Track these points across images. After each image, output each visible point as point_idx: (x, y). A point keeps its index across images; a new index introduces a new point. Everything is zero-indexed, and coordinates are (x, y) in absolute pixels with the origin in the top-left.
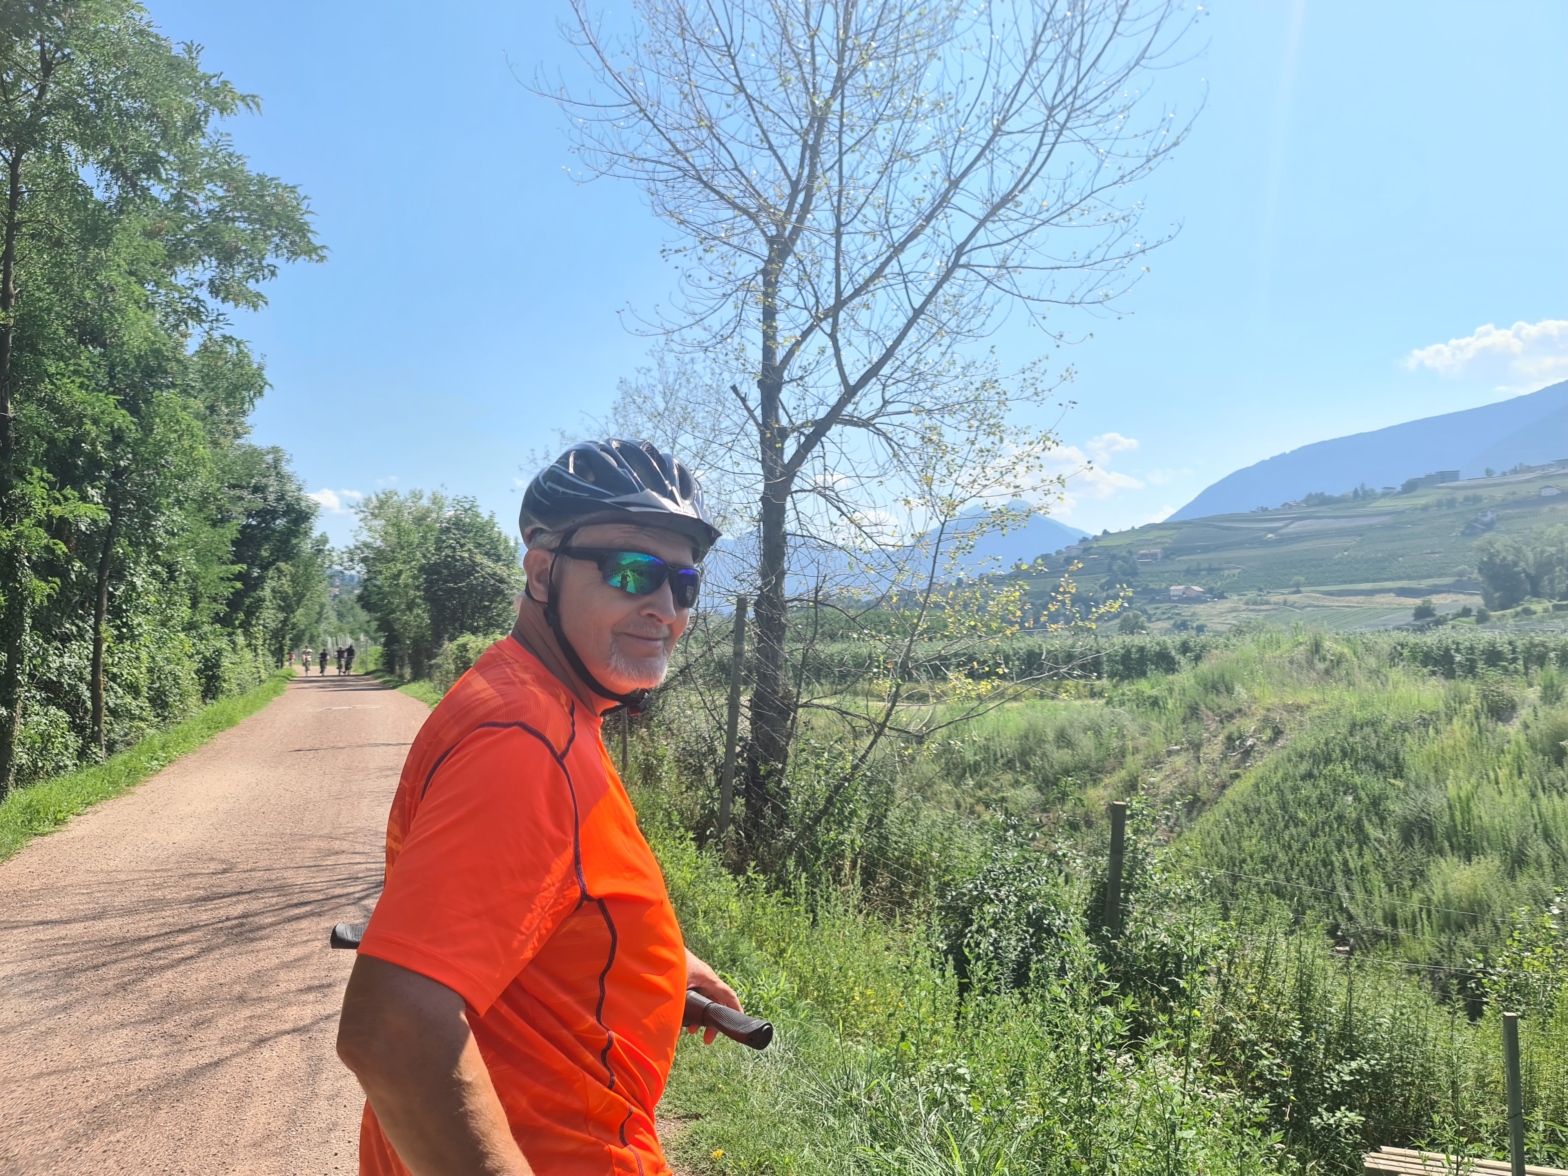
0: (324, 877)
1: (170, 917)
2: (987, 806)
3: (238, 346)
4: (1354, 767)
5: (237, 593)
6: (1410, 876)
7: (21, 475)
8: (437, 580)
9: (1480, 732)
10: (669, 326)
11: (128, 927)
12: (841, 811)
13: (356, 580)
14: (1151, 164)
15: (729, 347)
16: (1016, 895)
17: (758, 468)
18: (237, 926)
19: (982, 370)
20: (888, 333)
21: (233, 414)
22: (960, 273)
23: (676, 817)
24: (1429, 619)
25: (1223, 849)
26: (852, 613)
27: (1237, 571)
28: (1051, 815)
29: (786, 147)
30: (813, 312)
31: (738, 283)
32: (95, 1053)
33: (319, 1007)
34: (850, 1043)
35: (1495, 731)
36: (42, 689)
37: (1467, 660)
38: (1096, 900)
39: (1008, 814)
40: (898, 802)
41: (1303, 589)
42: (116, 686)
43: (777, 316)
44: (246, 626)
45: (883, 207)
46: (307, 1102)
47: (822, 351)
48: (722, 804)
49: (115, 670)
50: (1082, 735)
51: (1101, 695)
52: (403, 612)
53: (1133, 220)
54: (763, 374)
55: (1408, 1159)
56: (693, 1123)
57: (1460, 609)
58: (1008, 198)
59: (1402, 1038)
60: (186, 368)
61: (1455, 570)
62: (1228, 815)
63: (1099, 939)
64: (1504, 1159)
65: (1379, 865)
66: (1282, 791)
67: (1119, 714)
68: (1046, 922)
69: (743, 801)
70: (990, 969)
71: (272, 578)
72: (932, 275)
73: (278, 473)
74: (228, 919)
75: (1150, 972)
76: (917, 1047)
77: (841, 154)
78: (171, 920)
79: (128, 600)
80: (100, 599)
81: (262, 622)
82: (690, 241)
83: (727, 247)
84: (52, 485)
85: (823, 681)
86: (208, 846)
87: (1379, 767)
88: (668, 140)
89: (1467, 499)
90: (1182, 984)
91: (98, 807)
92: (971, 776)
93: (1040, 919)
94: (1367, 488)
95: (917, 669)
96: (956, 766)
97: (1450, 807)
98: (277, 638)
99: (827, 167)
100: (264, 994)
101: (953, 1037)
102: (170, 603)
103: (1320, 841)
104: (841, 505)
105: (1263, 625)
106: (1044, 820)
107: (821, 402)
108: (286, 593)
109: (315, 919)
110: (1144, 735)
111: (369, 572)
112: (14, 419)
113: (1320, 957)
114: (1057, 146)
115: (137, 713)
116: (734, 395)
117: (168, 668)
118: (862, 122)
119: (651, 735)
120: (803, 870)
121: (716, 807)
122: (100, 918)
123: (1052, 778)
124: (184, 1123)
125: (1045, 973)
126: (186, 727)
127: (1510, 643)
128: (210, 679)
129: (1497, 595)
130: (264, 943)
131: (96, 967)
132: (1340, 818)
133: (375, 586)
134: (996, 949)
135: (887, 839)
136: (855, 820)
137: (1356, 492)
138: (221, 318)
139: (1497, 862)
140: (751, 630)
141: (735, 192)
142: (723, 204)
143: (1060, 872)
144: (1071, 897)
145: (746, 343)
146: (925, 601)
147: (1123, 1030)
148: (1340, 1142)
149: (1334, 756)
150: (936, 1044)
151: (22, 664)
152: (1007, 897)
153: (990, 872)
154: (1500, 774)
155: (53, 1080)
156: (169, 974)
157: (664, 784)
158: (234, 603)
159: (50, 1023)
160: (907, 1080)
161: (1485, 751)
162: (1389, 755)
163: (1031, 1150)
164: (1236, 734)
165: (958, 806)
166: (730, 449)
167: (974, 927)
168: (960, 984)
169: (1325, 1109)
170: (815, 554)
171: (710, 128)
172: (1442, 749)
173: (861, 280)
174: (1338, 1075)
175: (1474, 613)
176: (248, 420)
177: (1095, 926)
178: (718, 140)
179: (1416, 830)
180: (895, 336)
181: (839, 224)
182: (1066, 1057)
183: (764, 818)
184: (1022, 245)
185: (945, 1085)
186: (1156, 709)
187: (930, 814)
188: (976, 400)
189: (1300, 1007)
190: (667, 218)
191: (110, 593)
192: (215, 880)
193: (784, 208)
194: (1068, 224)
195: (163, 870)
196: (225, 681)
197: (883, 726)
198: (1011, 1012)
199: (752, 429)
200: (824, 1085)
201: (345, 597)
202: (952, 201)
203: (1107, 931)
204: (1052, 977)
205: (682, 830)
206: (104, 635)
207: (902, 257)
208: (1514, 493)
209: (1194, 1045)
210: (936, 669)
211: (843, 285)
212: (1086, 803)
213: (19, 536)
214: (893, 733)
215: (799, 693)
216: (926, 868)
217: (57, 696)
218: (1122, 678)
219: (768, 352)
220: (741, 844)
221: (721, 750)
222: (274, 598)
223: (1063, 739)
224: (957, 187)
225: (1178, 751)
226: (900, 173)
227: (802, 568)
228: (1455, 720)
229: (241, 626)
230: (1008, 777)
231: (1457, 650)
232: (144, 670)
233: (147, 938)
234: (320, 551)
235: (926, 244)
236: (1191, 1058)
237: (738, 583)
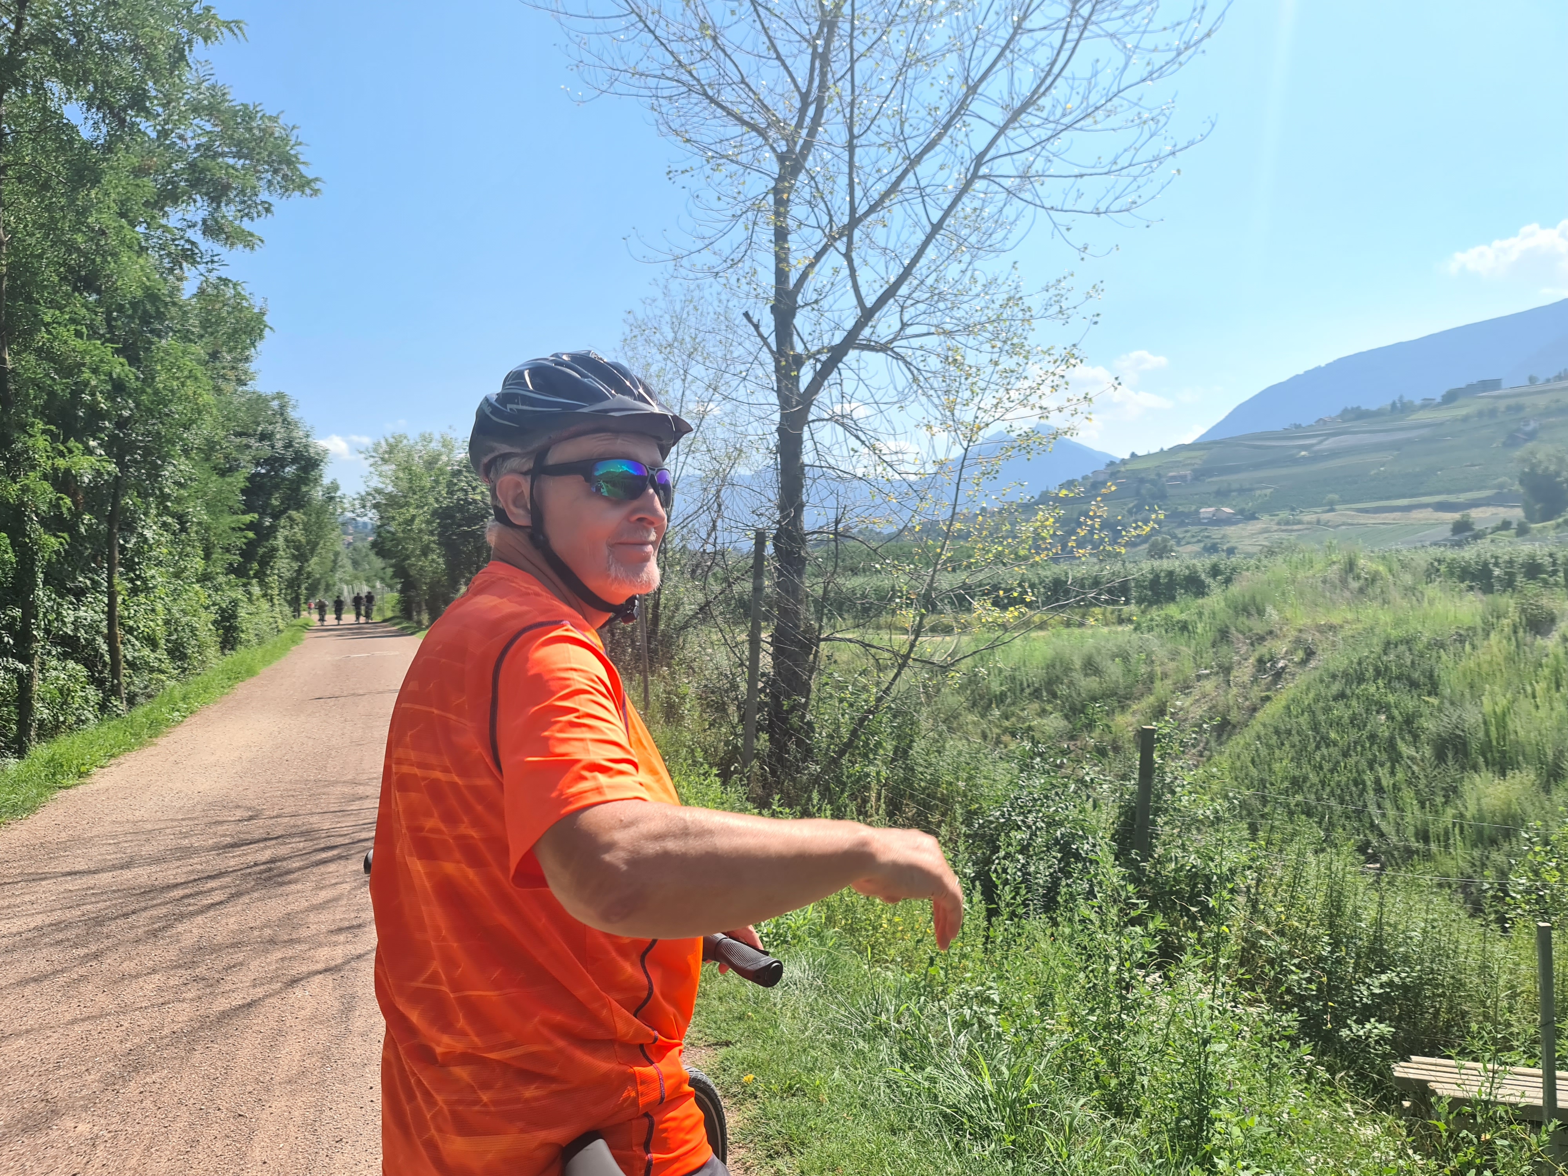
0: (350, 821)
1: (198, 864)
2: (1013, 735)
3: (234, 288)
4: (1388, 685)
5: (250, 543)
6: (1442, 793)
7: (23, 427)
8: (451, 524)
9: (1518, 646)
10: (677, 252)
11: (157, 876)
12: (866, 744)
13: (370, 527)
14: (1182, 58)
15: (741, 272)
16: (1043, 821)
17: (773, 398)
18: (265, 871)
19: (1005, 288)
20: (906, 251)
21: (236, 360)
22: (979, 185)
23: (699, 755)
24: (1467, 534)
25: (1254, 772)
26: (874, 545)
27: (1268, 491)
28: (1079, 743)
29: (795, 57)
30: (827, 231)
31: (748, 203)
32: (129, 998)
33: (349, 947)
34: (879, 969)
35: (1533, 644)
36: (59, 644)
37: (1506, 573)
38: (1124, 824)
39: (1035, 742)
40: (923, 733)
41: (1337, 507)
42: (133, 639)
43: (789, 237)
44: (261, 576)
45: (897, 117)
46: (339, 1039)
47: (836, 271)
48: (745, 740)
49: (131, 623)
50: (1110, 662)
51: (1130, 621)
52: (418, 558)
53: (1163, 119)
54: (776, 299)
55: (1439, 1068)
56: (724, 1051)
57: (1500, 523)
58: (1029, 103)
59: (1433, 951)
60: (185, 313)
61: (1496, 482)
62: (1259, 738)
63: (1130, 863)
64: (1534, 1067)
65: (1411, 783)
66: (1313, 712)
67: (1148, 640)
68: (1074, 847)
69: (766, 736)
70: (1017, 893)
71: (284, 527)
72: (950, 187)
73: (285, 420)
74: (256, 865)
75: (1178, 893)
76: (946, 972)
77: (853, 62)
78: (199, 867)
79: (138, 552)
80: (112, 552)
81: (276, 572)
82: (697, 161)
83: (735, 167)
84: (54, 437)
85: (846, 616)
86: (233, 794)
87: (1414, 684)
88: (672, 53)
89: (1509, 408)
90: (1212, 903)
91: (122, 759)
92: (997, 707)
93: (1068, 844)
94: (1405, 400)
95: (942, 600)
96: (982, 698)
97: (1485, 723)
98: (292, 587)
99: (838, 76)
100: (294, 936)
101: (982, 961)
102: (183, 555)
103: (1352, 761)
104: (860, 434)
105: (1296, 545)
106: (1072, 748)
107: (837, 327)
108: (299, 541)
109: (342, 862)
110: (1173, 660)
111: (382, 518)
112: (13, 370)
113: (1350, 873)
114: (1082, 42)
115: (156, 665)
116: (745, 321)
117: (184, 620)
118: (873, 26)
119: (672, 674)
120: (829, 803)
121: (740, 742)
122: (128, 867)
123: (1079, 706)
124: (219, 1063)
125: (1072, 897)
126: (206, 679)
127: (1551, 555)
128: (227, 630)
129: (1538, 507)
130: (293, 887)
131: (126, 915)
132: (1372, 737)
133: (389, 532)
134: (1024, 874)
135: (912, 770)
136: (881, 752)
137: (1394, 405)
138: (216, 259)
139: (1532, 776)
140: (771, 565)
141: (743, 107)
142: (732, 121)
143: (1088, 797)
144: (1098, 822)
145: (759, 269)
146: (949, 530)
147: (1152, 948)
148: (1370, 1053)
149: (1367, 675)
150: (965, 969)
151: (36, 619)
152: (1035, 823)
153: (1017, 799)
154: (1537, 687)
155: (87, 1025)
156: (199, 919)
157: (687, 722)
158: (248, 553)
159: (82, 971)
160: (936, 1004)
161: (1522, 665)
162: (1423, 673)
163: (1060, 1066)
164: (1267, 657)
165: (984, 737)
166: (744, 379)
167: (1002, 853)
168: (988, 910)
169: (1355, 1021)
170: (834, 485)
171: (715, 39)
172: (1479, 665)
173: (876, 196)
174: (1368, 988)
175: (1514, 526)
176: (252, 367)
177: (1124, 850)
178: (724, 51)
179: (1450, 747)
180: (912, 255)
181: (852, 137)
182: (1096, 977)
183: (788, 752)
184: (1044, 153)
185: (975, 1008)
186: (1186, 633)
187: (954, 745)
188: (999, 319)
189: (1330, 924)
190: (673, 137)
191: (121, 546)
192: (241, 827)
193: (793, 123)
194: (1094, 127)
195: (189, 819)
196: (242, 631)
197: (907, 657)
198: (1039, 935)
199: (767, 357)
200: (853, 1010)
201: (359, 544)
202: (971, 108)
203: (1136, 854)
204: (1080, 901)
205: (706, 766)
206: (119, 588)
207: (919, 169)
208: (1558, 401)
209: (1222, 961)
210: (961, 599)
211: (857, 201)
212: (1113, 729)
213: (25, 489)
214: (918, 664)
215: (821, 627)
216: (953, 798)
217: (75, 651)
218: (1151, 604)
219: (781, 275)
220: (766, 779)
221: (743, 687)
222: (288, 547)
223: (1091, 667)
224: (975, 92)
225: (1208, 675)
226: (915, 79)
227: (822, 500)
228: (1492, 635)
229: (255, 576)
230: (1036, 706)
231: (1496, 564)
232: (160, 622)
233: (176, 886)
234: (332, 498)
235: (943, 155)
236: (1219, 973)
237: (756, 518)
